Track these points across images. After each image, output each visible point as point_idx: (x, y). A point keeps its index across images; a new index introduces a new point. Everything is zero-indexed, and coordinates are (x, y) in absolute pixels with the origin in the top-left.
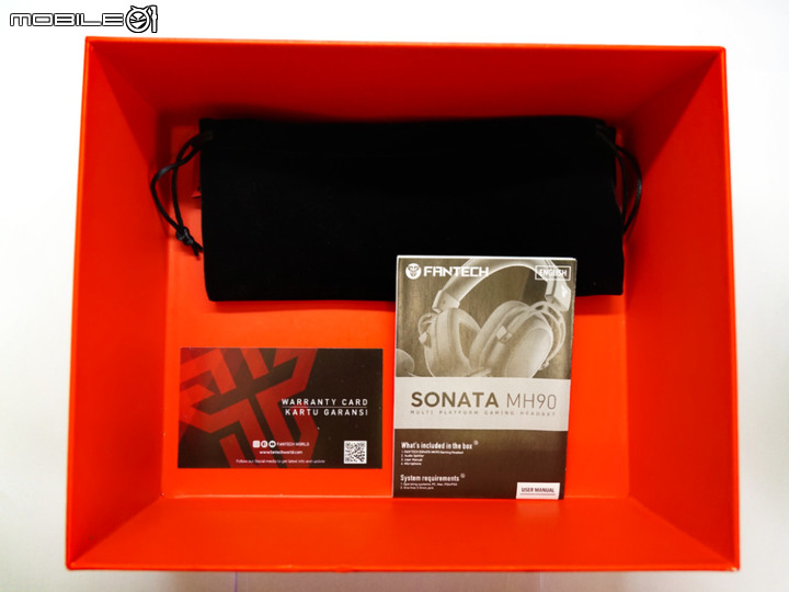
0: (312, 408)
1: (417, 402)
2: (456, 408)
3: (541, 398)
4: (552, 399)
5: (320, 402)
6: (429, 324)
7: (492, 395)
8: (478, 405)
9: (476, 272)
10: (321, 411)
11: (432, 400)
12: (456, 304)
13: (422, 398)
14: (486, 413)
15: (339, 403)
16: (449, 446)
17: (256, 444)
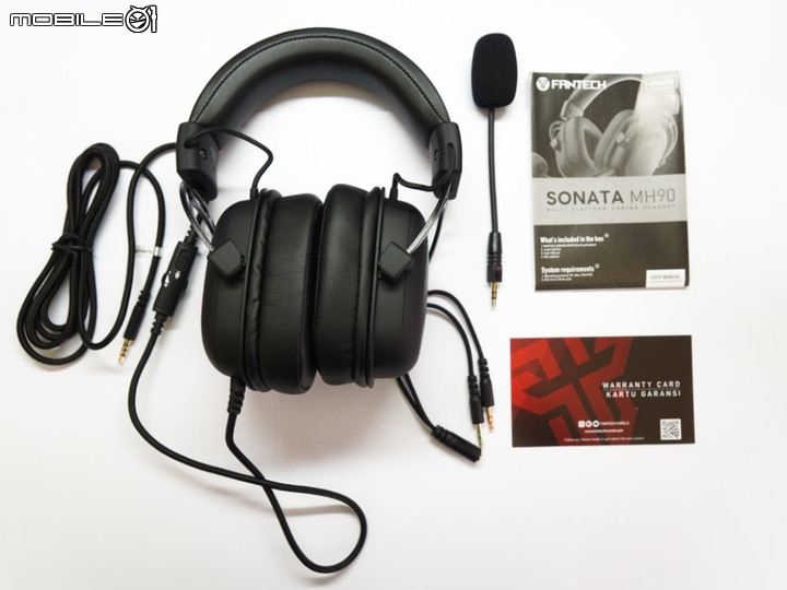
0: (631, 390)
1: (552, 201)
2: (586, 204)
3: (661, 193)
4: (671, 192)
5: (637, 385)
6: (558, 131)
7: (617, 193)
8: (605, 202)
9: (595, 85)
10: (639, 393)
11: (565, 198)
12: (581, 113)
13: (556, 197)
14: (613, 208)
15: (654, 386)
16: (583, 240)
17: (581, 424)
